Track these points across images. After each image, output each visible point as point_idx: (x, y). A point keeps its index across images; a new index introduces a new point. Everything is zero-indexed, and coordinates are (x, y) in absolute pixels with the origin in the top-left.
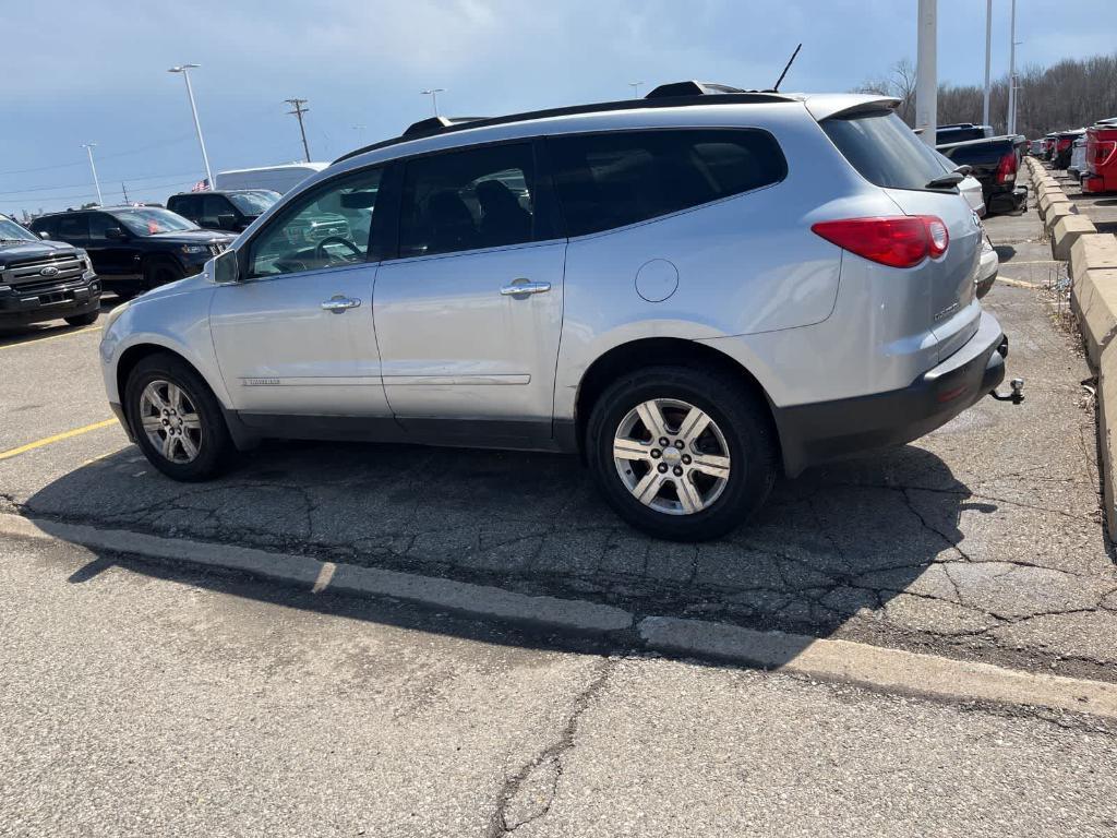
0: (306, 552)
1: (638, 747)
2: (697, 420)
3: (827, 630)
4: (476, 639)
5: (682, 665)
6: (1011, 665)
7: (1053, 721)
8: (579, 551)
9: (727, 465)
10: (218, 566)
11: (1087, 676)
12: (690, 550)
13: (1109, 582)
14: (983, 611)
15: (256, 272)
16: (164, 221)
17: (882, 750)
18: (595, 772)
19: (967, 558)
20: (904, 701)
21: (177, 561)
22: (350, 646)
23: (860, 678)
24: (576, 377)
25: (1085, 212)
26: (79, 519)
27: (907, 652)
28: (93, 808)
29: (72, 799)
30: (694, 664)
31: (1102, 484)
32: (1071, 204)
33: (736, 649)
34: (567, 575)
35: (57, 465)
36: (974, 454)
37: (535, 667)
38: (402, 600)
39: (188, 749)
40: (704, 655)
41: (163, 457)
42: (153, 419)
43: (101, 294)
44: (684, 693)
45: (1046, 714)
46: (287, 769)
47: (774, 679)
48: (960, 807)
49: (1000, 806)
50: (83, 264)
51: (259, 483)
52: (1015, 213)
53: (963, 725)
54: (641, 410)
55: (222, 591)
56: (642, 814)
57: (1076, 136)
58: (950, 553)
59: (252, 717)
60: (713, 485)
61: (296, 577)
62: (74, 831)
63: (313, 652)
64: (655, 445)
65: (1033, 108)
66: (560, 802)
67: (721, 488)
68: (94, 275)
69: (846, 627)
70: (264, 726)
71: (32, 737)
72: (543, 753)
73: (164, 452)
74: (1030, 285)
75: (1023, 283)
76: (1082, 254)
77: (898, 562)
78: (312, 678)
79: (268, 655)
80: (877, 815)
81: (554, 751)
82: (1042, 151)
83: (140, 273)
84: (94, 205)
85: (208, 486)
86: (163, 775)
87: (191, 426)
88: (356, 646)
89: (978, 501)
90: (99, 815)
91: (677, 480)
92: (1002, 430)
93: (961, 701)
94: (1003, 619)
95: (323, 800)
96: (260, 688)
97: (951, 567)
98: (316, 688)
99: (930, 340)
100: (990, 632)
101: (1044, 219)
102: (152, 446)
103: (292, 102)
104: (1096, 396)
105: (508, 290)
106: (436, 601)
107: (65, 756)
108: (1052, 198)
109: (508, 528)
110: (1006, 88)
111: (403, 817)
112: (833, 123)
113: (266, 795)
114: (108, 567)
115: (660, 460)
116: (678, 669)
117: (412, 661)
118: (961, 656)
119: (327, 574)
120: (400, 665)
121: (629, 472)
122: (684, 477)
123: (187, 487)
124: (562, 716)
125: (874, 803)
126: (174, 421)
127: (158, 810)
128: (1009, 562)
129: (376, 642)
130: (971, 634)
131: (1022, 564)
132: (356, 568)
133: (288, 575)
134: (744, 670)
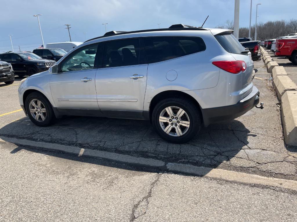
0: (76, 146)
1: (168, 196)
2: (181, 112)
3: (215, 166)
4: (123, 169)
5: (178, 175)
6: (263, 175)
7: (274, 190)
8: (149, 146)
9: (189, 124)
10: (52, 149)
11: (282, 178)
12: (179, 146)
13: (286, 155)
14: (255, 162)
15: (63, 71)
16: (32, 56)
17: (231, 197)
18: (157, 203)
19: (250, 148)
20: (236, 185)
21: (40, 148)
22: (90, 170)
23: (224, 178)
24: (150, 100)
25: (275, 60)
26: (12, 136)
27: (236, 172)
28: (22, 213)
29: (16, 211)
30: (181, 175)
31: (283, 130)
32: (271, 58)
33: (192, 171)
34: (147, 152)
35: (5, 122)
36: (250, 122)
37: (140, 176)
38: (103, 158)
39: (47, 198)
40: (184, 173)
41: (35, 120)
42: (33, 109)
43: (14, 76)
44: (179, 182)
45: (272, 188)
46: (75, 203)
47: (202, 179)
48: (252, 211)
49: (262, 211)
50: (10, 67)
51: (62, 127)
52: (258, 60)
53: (251, 191)
54: (167, 109)
55: (53, 156)
56: (170, 214)
57: (273, 41)
58: (246, 147)
59: (64, 189)
60: (185, 129)
61: (73, 152)
62: (17, 220)
63: (80, 172)
64: (170, 118)
65: (261, 34)
66: (149, 211)
67: (187, 130)
68: (13, 70)
69: (220, 166)
70: (68, 192)
71: (4, 195)
72: (143, 198)
73: (36, 118)
74: (262, 79)
75: (260, 78)
76: (275, 71)
77: (233, 149)
78: (80, 179)
79: (67, 173)
80: (231, 213)
81: (146, 198)
82: (263, 44)
83: (25, 70)
84: (11, 51)
85: (48, 128)
86: (41, 205)
87: (43, 112)
88: (91, 170)
89: (252, 134)
90: (24, 215)
91: (176, 127)
92: (257, 116)
93: (250, 184)
94: (260, 164)
95: (85, 211)
96: (66, 182)
97: (246, 150)
98: (81, 181)
99: (241, 92)
100: (257, 167)
101: (264, 62)
102: (32, 117)
103: (67, 25)
104: (280, 107)
105: (132, 77)
106: (112, 158)
107: (13, 200)
108: (267, 57)
109: (130, 139)
110: (254, 28)
111: (107, 215)
112: (217, 36)
113: (69, 210)
114: (21, 149)
115: (171, 122)
116: (177, 177)
117: (107, 174)
118: (250, 173)
119: (82, 151)
120: (104, 175)
121: (163, 125)
122: (178, 127)
123: (42, 128)
124: (148, 189)
125: (230, 210)
126: (39, 110)
127: (40, 214)
128: (260, 149)
129: (97, 169)
130: (252, 167)
131: (264, 150)
132: (90, 150)
133: (71, 152)
134: (195, 176)
